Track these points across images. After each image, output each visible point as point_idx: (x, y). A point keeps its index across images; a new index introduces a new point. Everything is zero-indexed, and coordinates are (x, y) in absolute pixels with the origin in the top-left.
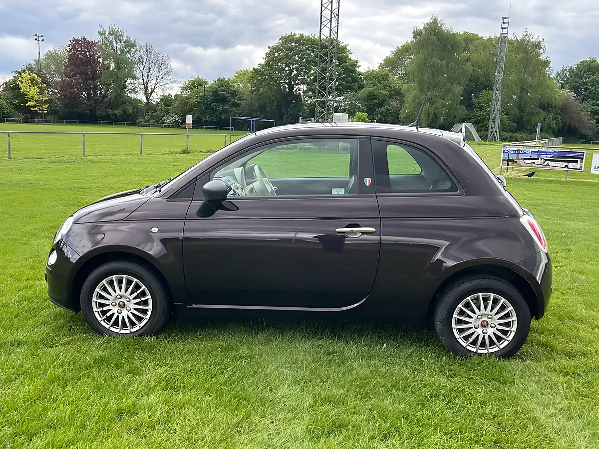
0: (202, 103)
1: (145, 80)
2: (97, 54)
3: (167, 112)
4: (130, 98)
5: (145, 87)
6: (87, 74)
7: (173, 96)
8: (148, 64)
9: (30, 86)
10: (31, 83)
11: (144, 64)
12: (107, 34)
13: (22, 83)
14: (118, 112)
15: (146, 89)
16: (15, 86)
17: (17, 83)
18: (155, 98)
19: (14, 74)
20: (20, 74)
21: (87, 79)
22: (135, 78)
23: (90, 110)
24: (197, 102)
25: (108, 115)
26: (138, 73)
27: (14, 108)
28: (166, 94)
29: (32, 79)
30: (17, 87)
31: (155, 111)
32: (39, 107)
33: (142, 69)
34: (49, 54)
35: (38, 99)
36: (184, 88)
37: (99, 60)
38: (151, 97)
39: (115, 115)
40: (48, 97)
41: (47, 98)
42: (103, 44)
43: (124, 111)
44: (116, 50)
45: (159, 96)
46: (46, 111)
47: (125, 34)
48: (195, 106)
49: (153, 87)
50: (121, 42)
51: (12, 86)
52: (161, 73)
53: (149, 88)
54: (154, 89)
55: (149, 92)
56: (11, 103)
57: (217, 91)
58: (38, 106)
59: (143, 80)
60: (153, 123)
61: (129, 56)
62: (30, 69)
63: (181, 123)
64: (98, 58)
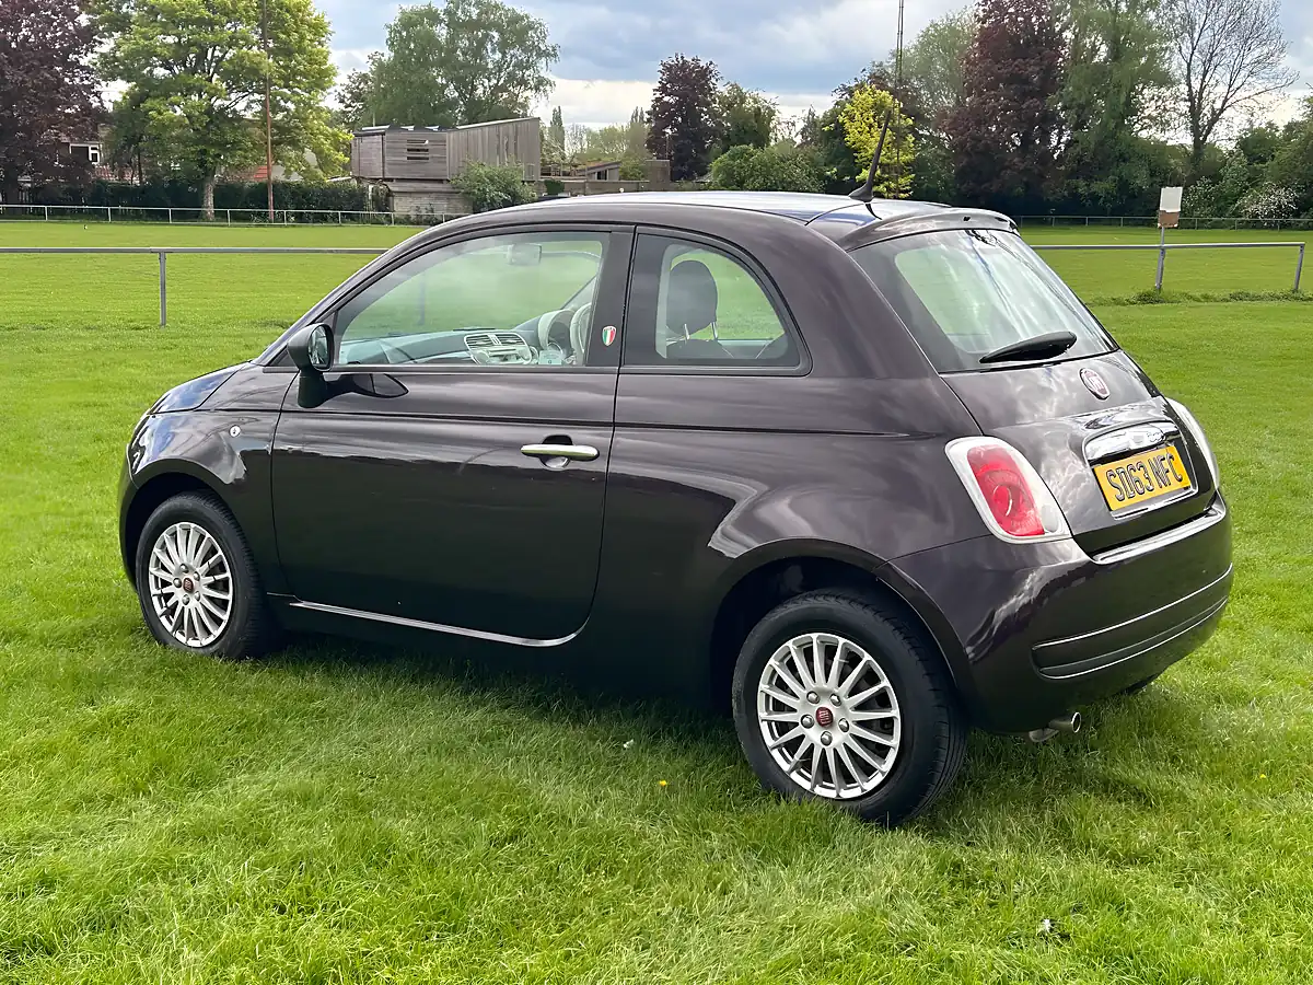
1: (1196, 86)
2: (1058, 20)
3: (1254, 181)
4: (1146, 143)
5: (1192, 109)
6: (1027, 81)
7: (1282, 128)
8: (1208, 33)
9: (871, 126)
10: (874, 117)
11: (1196, 35)
13: (852, 119)
14: (1102, 187)
15: (1195, 112)
16: (836, 128)
17: (841, 119)
18: (1224, 138)
19: (836, 97)
20: (851, 93)
21: (1025, 95)
22: (1165, 80)
23: (1027, 185)
25: (1075, 196)
26: (1175, 65)
28: (1260, 122)
29: (878, 107)
30: (840, 131)
31: (1216, 178)
32: (886, 183)
33: (1186, 51)
34: (932, 31)
35: (887, 161)
37: (1064, 36)
38: (1210, 138)
39: (1095, 197)
40: (914, 153)
41: (910, 157)
43: (1123, 185)
45: (1236, 129)
46: (906, 192)
49: (1218, 105)
51: (826, 129)
52: (1247, 61)
53: (1206, 110)
54: (1222, 110)
55: (1204, 121)
56: (821, 176)
58: (887, 180)
59: (1189, 85)
60: (1206, 215)
61: (1152, 15)
62: (878, 79)
63: (1297, 215)
64: (1062, 31)
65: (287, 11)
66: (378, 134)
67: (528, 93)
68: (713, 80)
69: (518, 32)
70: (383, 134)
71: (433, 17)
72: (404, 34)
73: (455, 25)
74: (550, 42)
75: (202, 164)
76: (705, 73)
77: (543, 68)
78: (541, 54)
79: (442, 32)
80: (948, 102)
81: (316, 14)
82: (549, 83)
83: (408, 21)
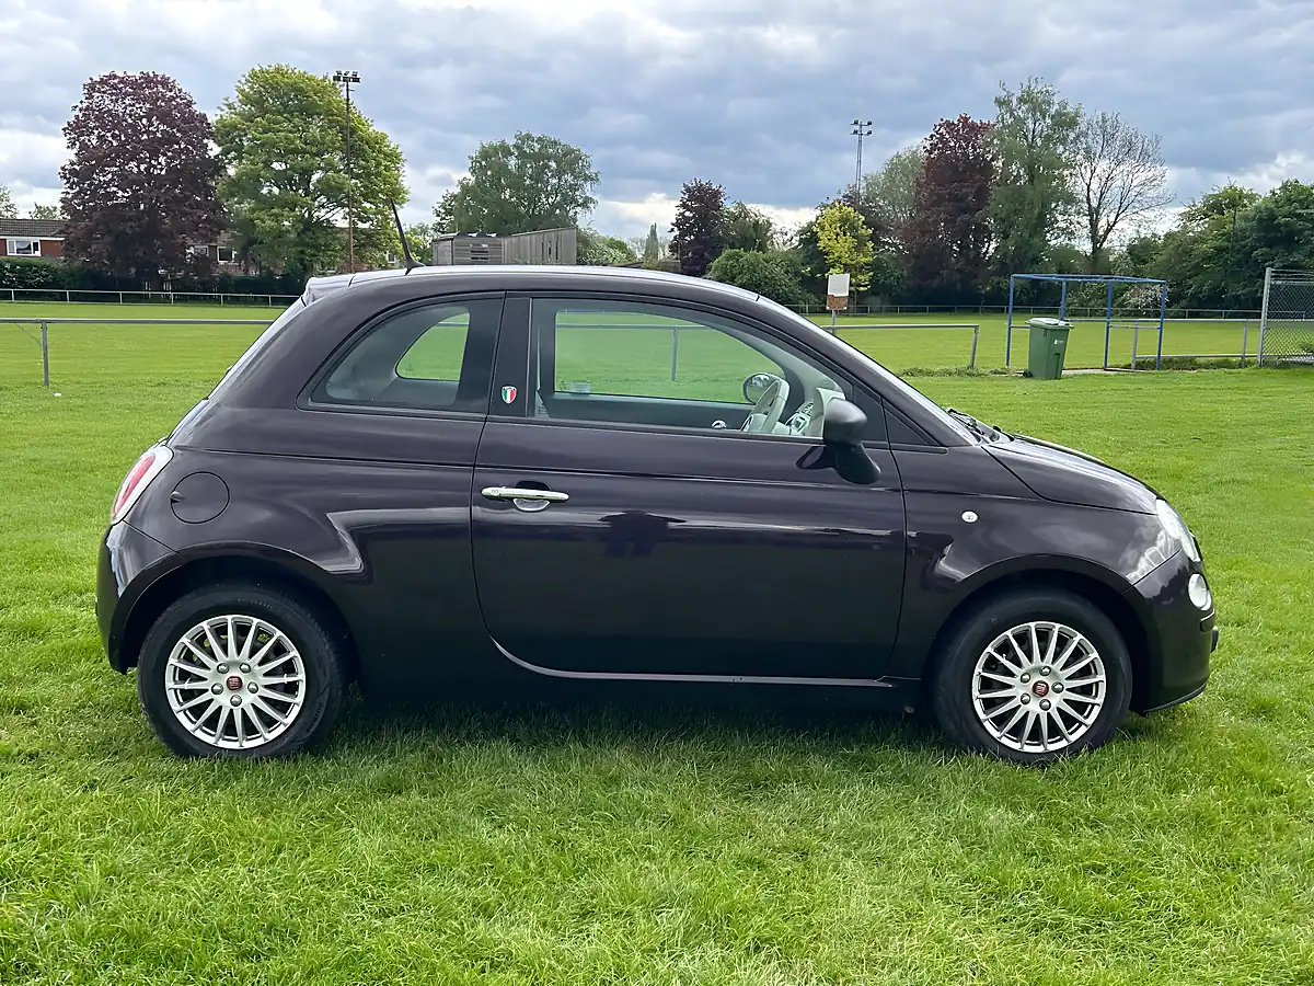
0: (1226, 249)
2: (989, 152)
4: (1055, 249)
5: (1091, 222)
6: (962, 200)
7: (1162, 237)
9: (838, 235)
10: (840, 228)
12: (1015, 102)
13: (823, 229)
15: (1094, 224)
16: (812, 236)
17: (816, 229)
18: (1116, 245)
19: (818, 213)
21: (960, 211)
24: (1215, 248)
25: (996, 291)
26: (1078, 187)
27: (801, 283)
28: (1146, 233)
29: (844, 220)
30: (814, 239)
33: (1087, 177)
34: (896, 160)
35: (849, 262)
36: (1190, 217)
37: (993, 165)
38: (1105, 245)
40: (872, 256)
41: (870, 259)
42: (1004, 127)
44: (1030, 137)
45: (1127, 237)
46: (866, 286)
47: (1056, 99)
48: (1208, 259)
49: (1112, 219)
50: (1044, 118)
51: (804, 236)
53: (1103, 223)
54: (1115, 223)
55: (1101, 231)
56: (797, 274)
57: (1272, 217)
59: (1089, 203)
60: (1099, 306)
61: (1061, 149)
62: (852, 199)
63: (1169, 305)
64: (992, 160)
65: (367, 143)
66: (448, 239)
67: (578, 209)
68: (722, 199)
69: (570, 161)
70: (452, 239)
71: (507, 152)
72: (484, 163)
73: (522, 155)
74: (593, 170)
75: (302, 261)
76: (717, 194)
77: (588, 189)
78: (587, 178)
79: (512, 162)
80: (903, 217)
81: (392, 146)
82: (592, 201)
83: (486, 154)
